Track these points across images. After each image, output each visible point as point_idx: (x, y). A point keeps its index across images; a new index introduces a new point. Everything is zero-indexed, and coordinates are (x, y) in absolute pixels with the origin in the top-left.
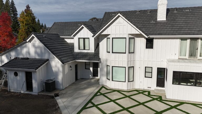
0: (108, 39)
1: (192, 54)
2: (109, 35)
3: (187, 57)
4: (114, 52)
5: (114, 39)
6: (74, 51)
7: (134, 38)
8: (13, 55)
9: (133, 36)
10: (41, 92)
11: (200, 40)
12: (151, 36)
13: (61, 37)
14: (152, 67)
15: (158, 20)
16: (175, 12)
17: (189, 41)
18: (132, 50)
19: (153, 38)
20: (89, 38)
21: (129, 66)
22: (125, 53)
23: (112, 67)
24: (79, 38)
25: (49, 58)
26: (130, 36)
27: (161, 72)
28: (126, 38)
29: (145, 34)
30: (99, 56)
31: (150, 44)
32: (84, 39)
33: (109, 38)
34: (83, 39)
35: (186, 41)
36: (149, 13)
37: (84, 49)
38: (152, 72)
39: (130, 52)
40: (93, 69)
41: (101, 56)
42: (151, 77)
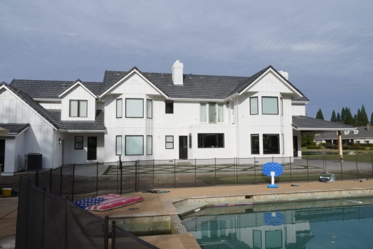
0: (118, 101)
1: (212, 120)
2: (121, 94)
3: (207, 122)
4: (127, 116)
5: (127, 100)
6: (60, 119)
7: (151, 100)
9: (150, 97)
10: (18, 172)
11: (217, 105)
12: (172, 99)
13: (34, 99)
14: (173, 136)
15: (175, 84)
16: (191, 78)
17: (208, 105)
18: (150, 115)
19: (173, 102)
20: (87, 101)
21: (148, 134)
22: (143, 117)
23: (126, 136)
24: (71, 101)
25: (29, 123)
26: (148, 98)
27: (183, 141)
28: (143, 99)
29: (167, 95)
30: (104, 125)
31: (169, 108)
32: (79, 101)
33: (121, 99)
34: (77, 102)
35: (205, 106)
36: (162, 77)
37: (78, 116)
38: (173, 142)
39: (149, 117)
40: (88, 148)
42: (173, 148)
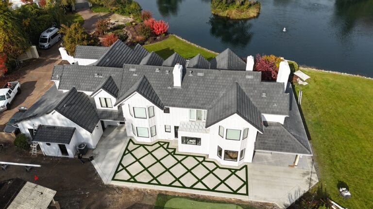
3: (195, 120)
4: (136, 116)
6: (96, 108)
8: (37, 123)
14: (170, 126)
15: (175, 85)
16: (190, 75)
18: (152, 114)
20: (110, 99)
21: (151, 126)
22: (146, 118)
23: (137, 127)
24: (100, 98)
25: (76, 128)
26: (149, 106)
28: (145, 108)
30: (123, 116)
32: (105, 99)
35: (193, 109)
36: (167, 74)
37: (107, 107)
38: (170, 129)
39: (151, 117)
41: (125, 116)
42: (170, 132)
